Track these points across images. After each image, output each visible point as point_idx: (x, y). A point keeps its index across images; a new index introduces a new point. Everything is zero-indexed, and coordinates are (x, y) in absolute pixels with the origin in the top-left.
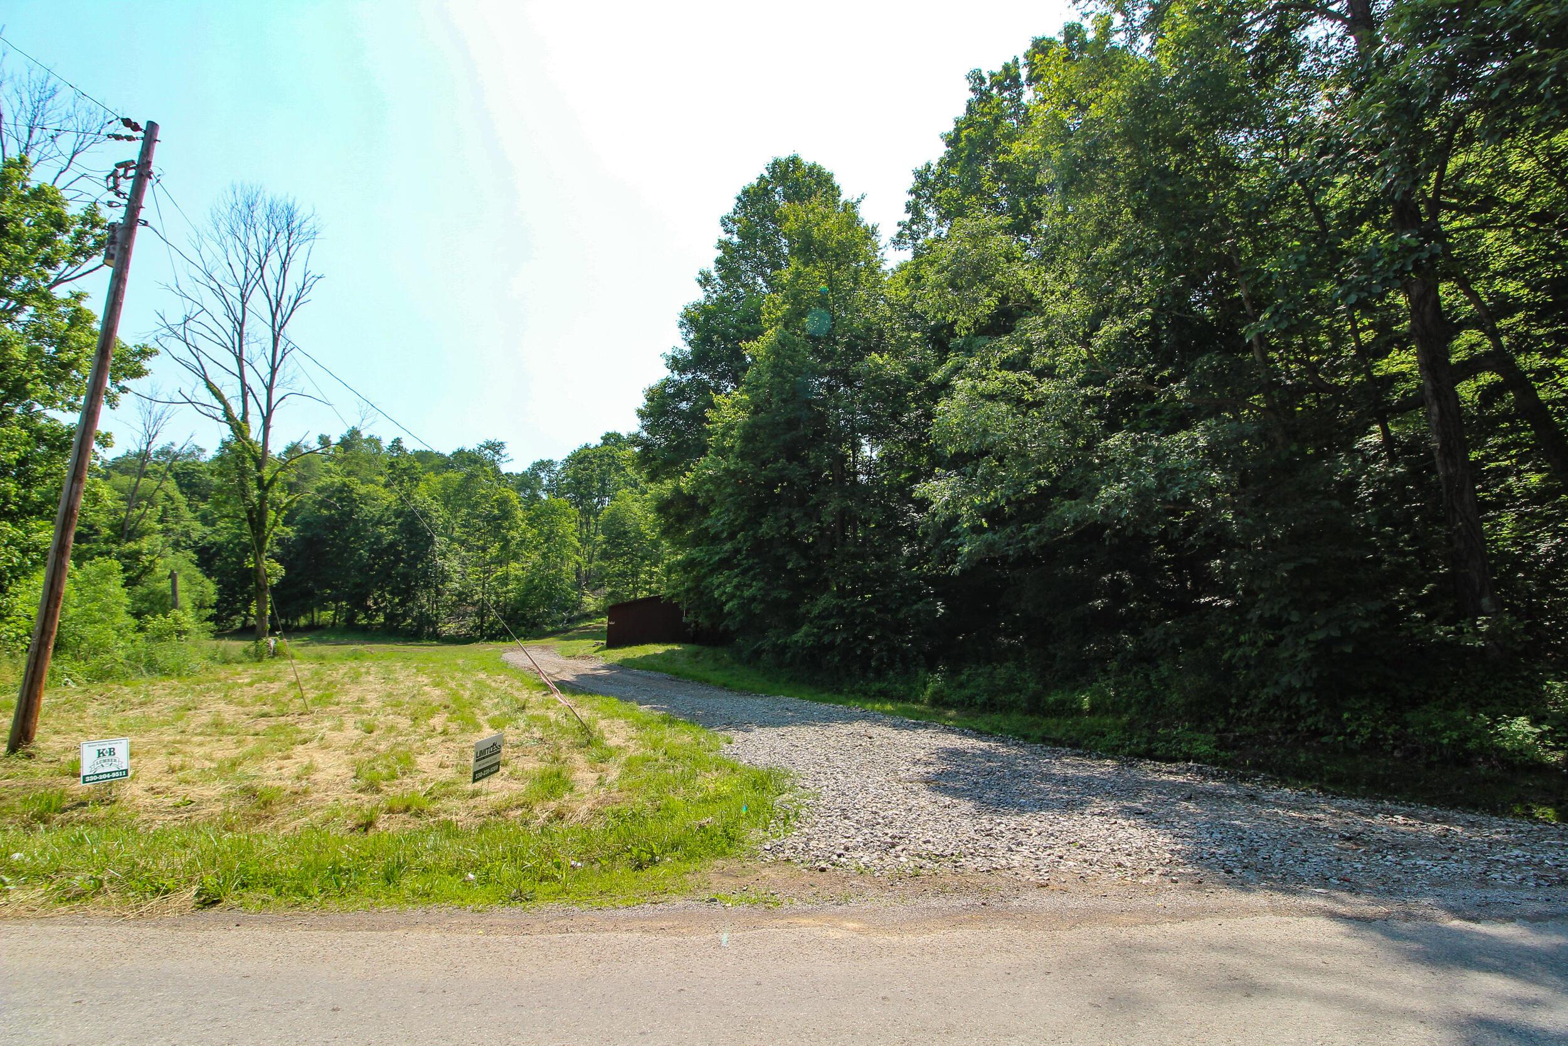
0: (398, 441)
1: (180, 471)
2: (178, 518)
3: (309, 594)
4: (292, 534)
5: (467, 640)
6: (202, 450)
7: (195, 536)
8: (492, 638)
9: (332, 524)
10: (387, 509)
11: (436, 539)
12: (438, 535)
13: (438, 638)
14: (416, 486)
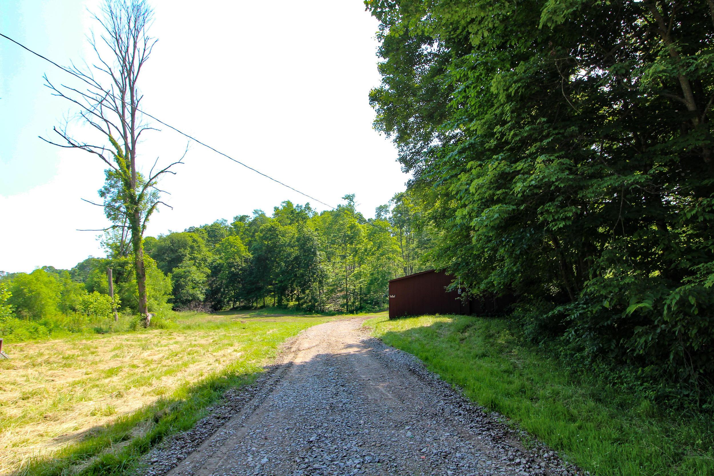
0: (308, 204)
1: (209, 230)
2: (200, 251)
3: (260, 289)
4: (251, 256)
5: (339, 312)
6: (226, 221)
7: (209, 260)
8: (352, 312)
9: (270, 250)
10: (293, 238)
11: (318, 253)
12: (319, 250)
13: (324, 313)
14: (305, 222)
